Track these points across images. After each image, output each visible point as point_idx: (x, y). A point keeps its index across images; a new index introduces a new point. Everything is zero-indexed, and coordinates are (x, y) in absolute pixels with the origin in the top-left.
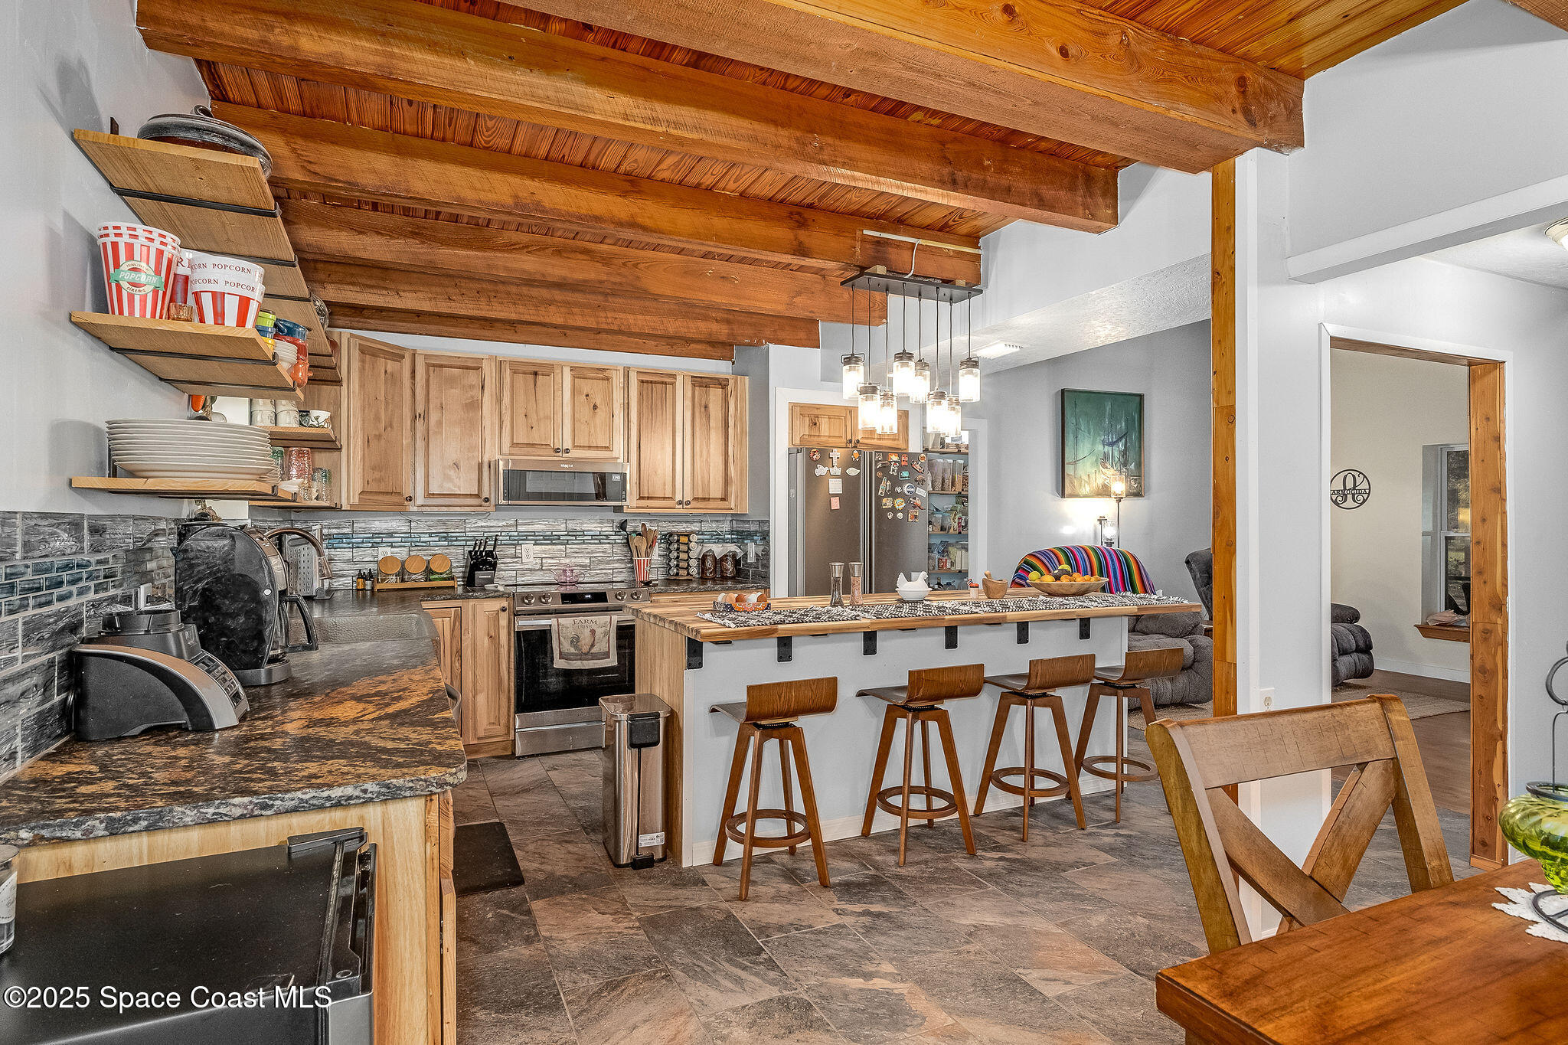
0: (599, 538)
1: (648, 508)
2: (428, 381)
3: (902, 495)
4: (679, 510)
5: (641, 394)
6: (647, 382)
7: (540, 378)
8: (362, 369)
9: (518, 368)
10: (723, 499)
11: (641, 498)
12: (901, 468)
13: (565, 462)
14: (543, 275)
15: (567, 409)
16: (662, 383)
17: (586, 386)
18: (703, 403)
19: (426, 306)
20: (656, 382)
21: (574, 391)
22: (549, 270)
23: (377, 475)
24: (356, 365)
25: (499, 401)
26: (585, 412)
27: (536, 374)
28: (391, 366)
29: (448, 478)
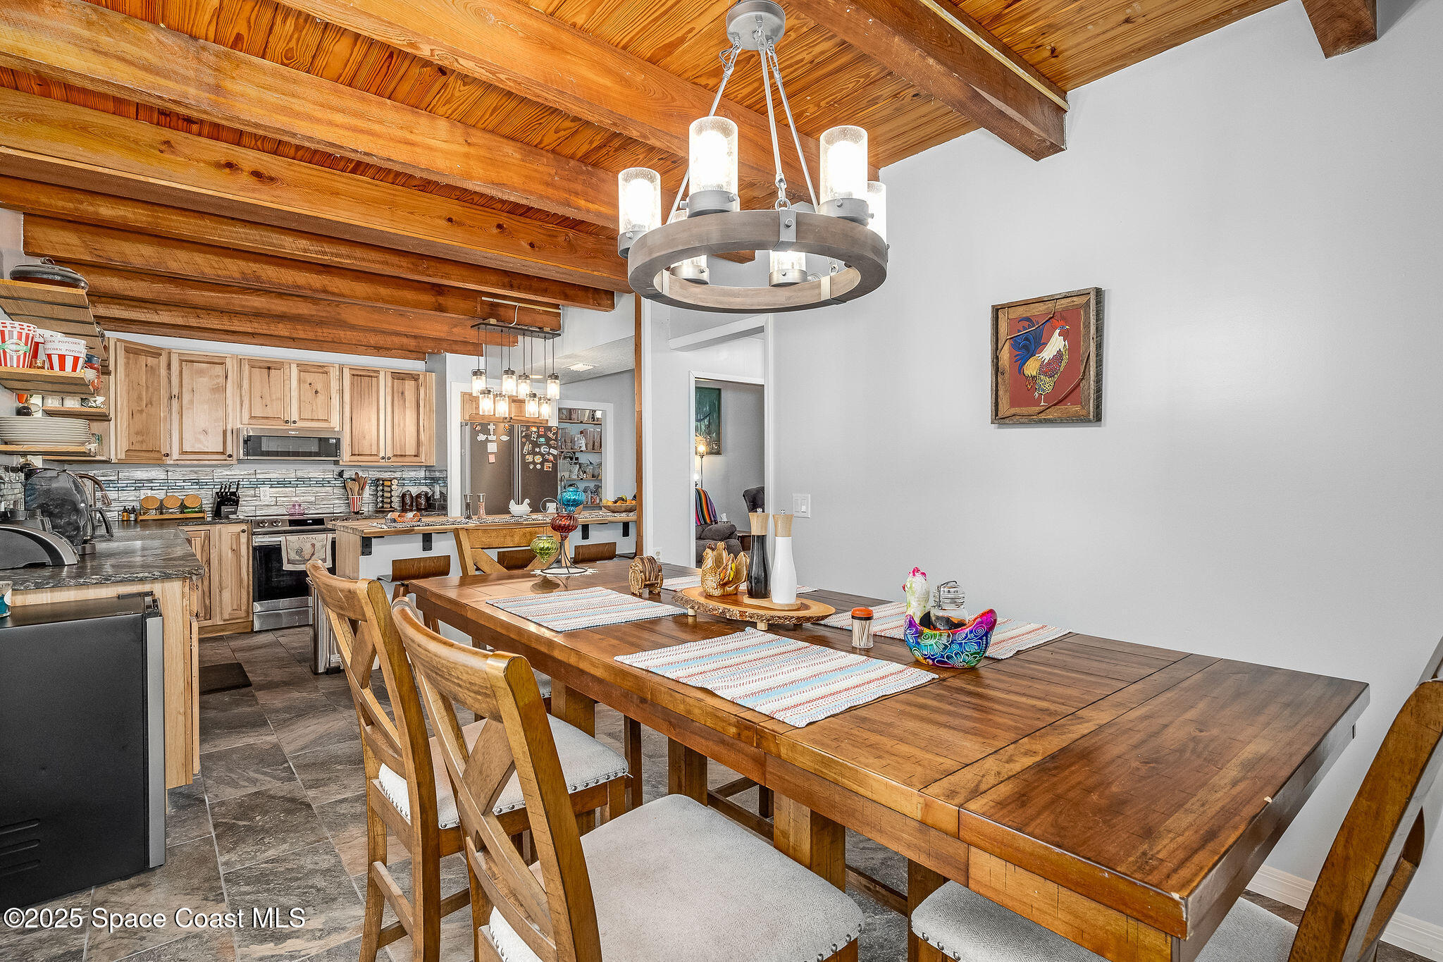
0: (322, 483)
1: (358, 461)
2: (181, 372)
3: (540, 453)
4: (383, 463)
5: (352, 384)
6: (357, 375)
7: (272, 372)
8: (127, 364)
9: (254, 364)
10: (415, 456)
11: (352, 455)
12: (539, 436)
13: (293, 430)
15: (295, 394)
16: (369, 376)
17: (309, 377)
18: (400, 390)
19: (180, 321)
20: (364, 376)
21: (299, 381)
22: (273, 307)
23: (140, 438)
24: (121, 361)
25: (240, 387)
26: (310, 394)
27: (269, 368)
28: (151, 361)
29: (199, 441)
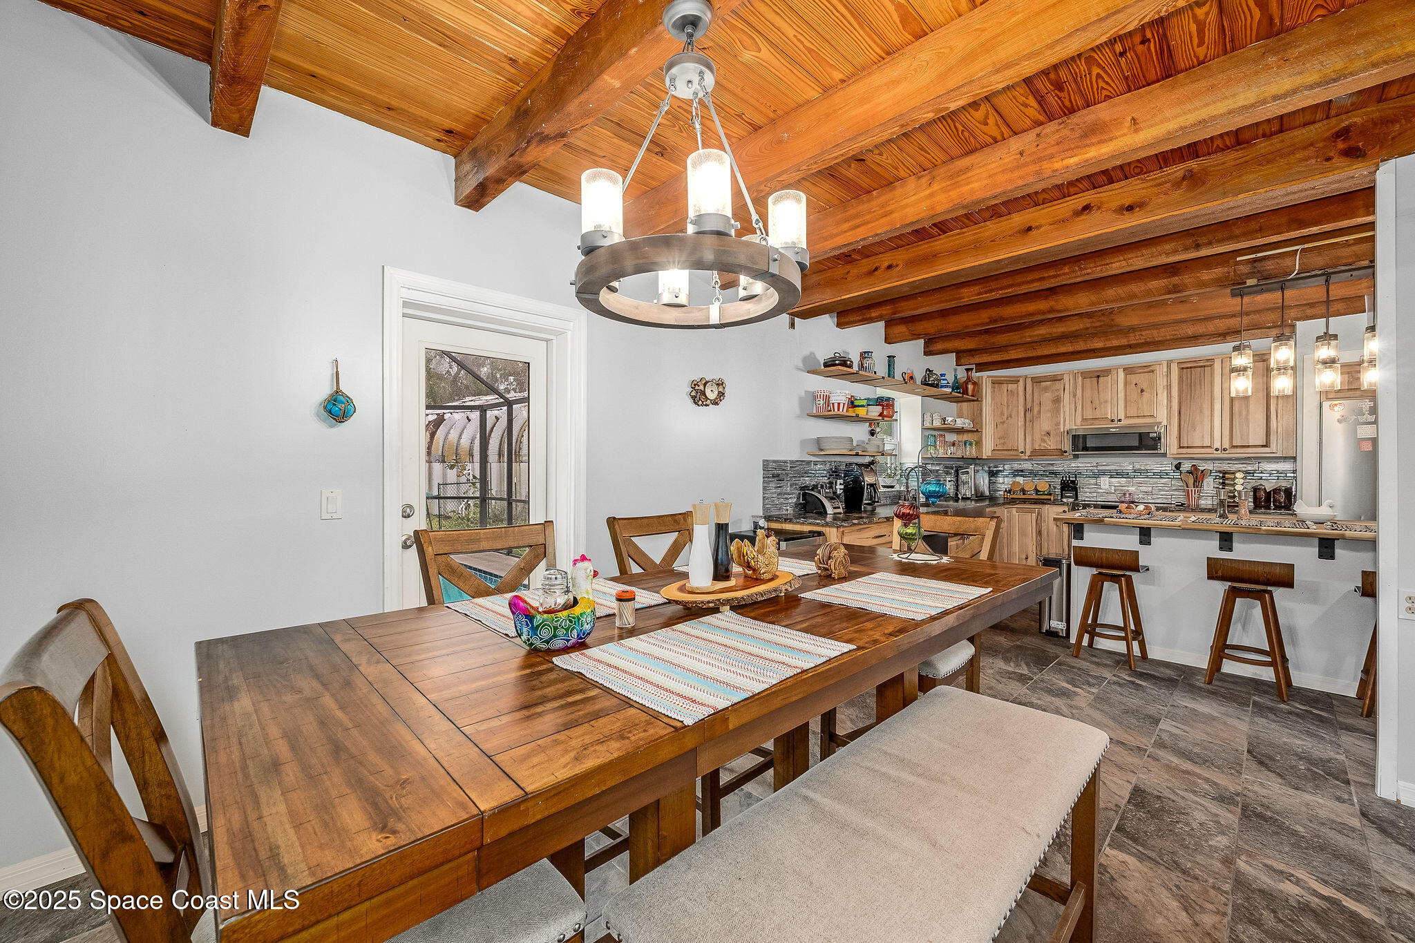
0: (1161, 475)
1: (1187, 453)
2: (1033, 390)
4: (1219, 454)
5: (1181, 377)
6: (1187, 368)
7: (1101, 379)
8: (993, 392)
9: (1085, 375)
10: (1263, 446)
11: (1180, 447)
13: (1113, 428)
14: (1051, 334)
15: (1121, 395)
16: (1201, 367)
17: (1134, 378)
20: (1195, 367)
21: (1126, 383)
23: (1002, 441)
24: (989, 391)
25: (1075, 396)
26: (1135, 396)
27: (1098, 377)
28: (1011, 387)
29: (1044, 441)
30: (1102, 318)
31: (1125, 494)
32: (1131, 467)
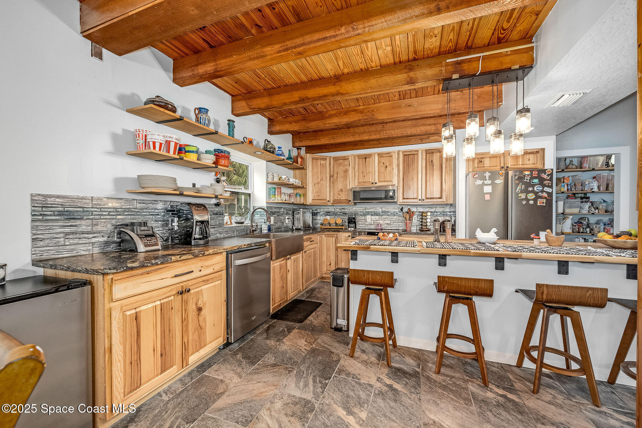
1: (407, 202)
2: (334, 167)
3: (533, 191)
4: (420, 203)
5: (404, 160)
6: (407, 155)
7: (367, 159)
8: (313, 164)
9: (359, 156)
10: (439, 198)
11: (404, 199)
12: (532, 178)
13: (375, 187)
14: (340, 123)
15: (377, 169)
16: (413, 154)
17: (383, 160)
18: (431, 160)
20: (410, 155)
21: (379, 162)
23: (318, 194)
24: (311, 163)
25: (354, 169)
26: (383, 169)
28: (322, 162)
29: (339, 195)
30: (368, 114)
31: (378, 225)
32: (380, 210)
